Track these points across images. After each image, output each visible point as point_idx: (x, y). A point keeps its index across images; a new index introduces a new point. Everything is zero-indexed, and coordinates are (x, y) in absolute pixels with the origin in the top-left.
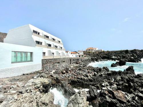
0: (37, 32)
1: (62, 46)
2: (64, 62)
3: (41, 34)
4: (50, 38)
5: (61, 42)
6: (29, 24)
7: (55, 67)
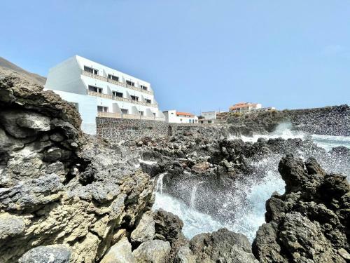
0: (92, 70)
1: (151, 97)
2: (151, 128)
3: (100, 73)
4: (120, 80)
5: (149, 89)
6: (77, 56)
7: (126, 134)
